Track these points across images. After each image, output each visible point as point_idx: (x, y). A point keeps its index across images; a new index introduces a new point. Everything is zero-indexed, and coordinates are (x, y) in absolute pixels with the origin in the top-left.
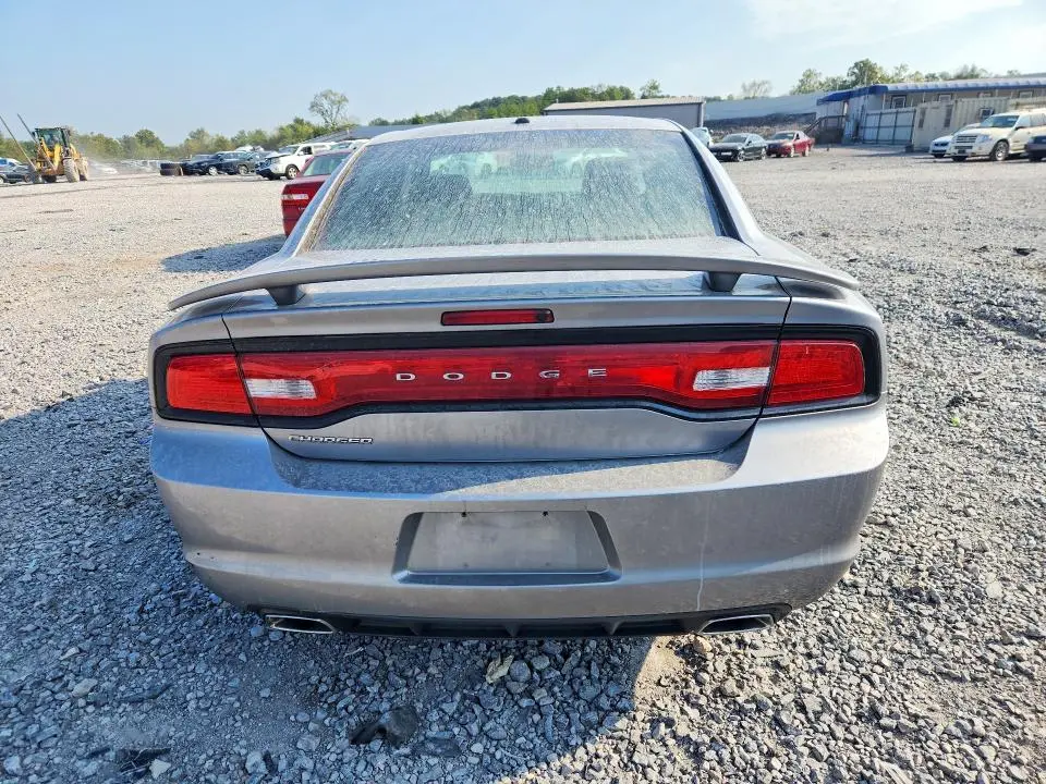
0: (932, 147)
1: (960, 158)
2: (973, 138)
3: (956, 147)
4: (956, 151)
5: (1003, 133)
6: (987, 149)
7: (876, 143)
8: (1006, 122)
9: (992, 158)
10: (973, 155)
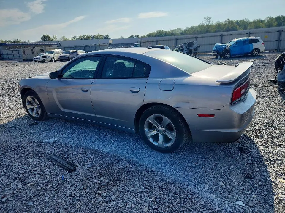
0: (34, 60)
1: (44, 62)
2: (46, 56)
3: (42, 59)
4: (43, 60)
5: (52, 55)
6: (50, 59)
7: (8, 59)
8: (52, 53)
9: (52, 61)
10: (47, 60)
